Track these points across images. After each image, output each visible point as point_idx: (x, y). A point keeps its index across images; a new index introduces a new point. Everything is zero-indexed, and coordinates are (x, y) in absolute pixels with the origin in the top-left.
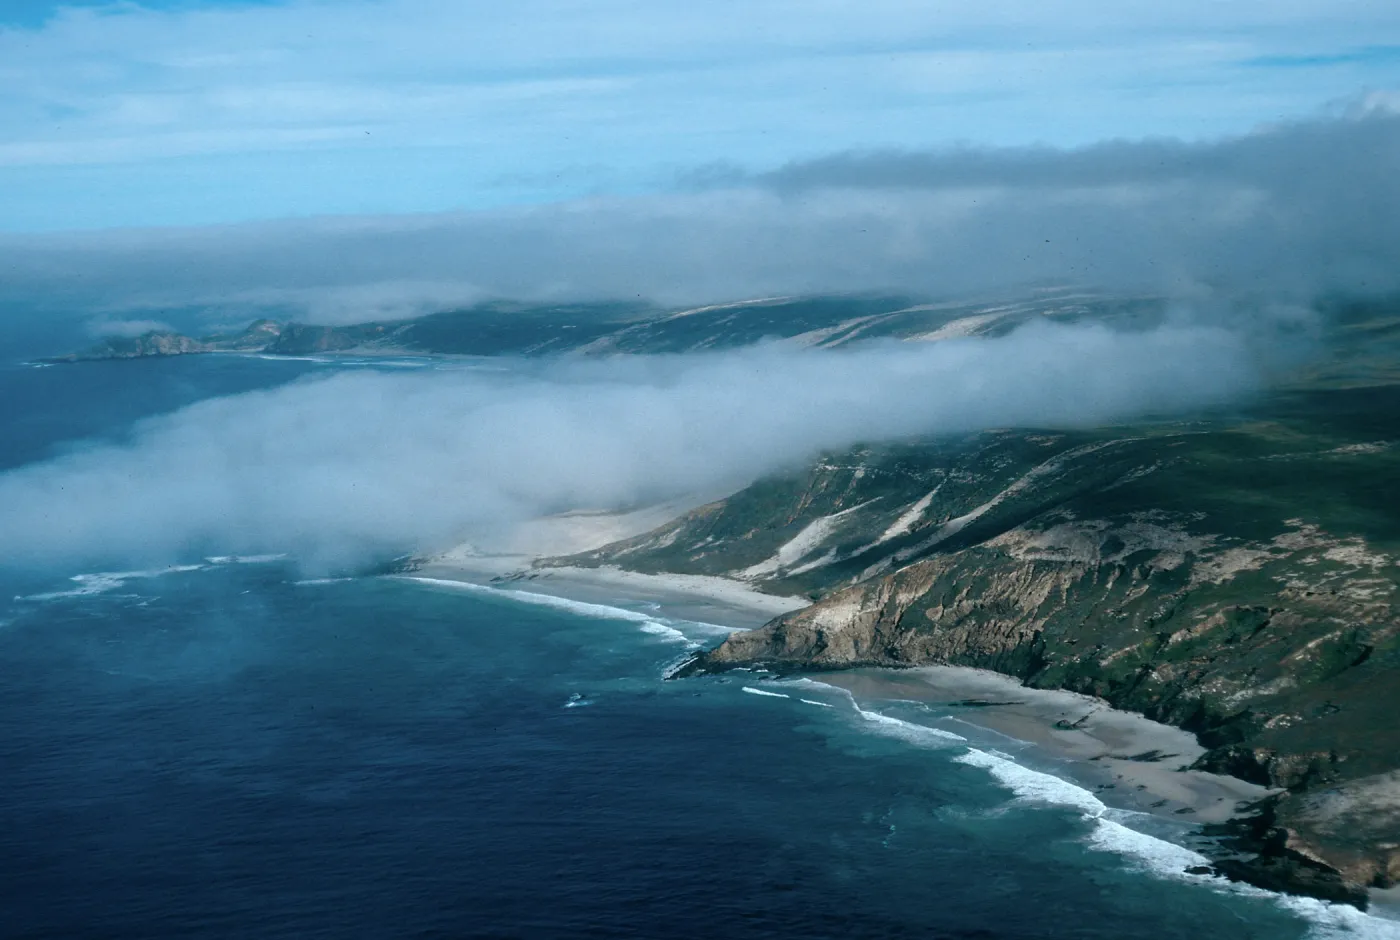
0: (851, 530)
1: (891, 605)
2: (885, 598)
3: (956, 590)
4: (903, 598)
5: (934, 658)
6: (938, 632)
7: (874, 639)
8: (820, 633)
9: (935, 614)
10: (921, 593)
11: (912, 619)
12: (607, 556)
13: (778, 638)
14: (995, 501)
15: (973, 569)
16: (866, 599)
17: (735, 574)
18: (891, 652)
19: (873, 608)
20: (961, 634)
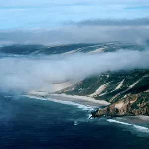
0: (109, 87)
1: (129, 104)
2: (128, 102)
3: (142, 101)
4: (131, 102)
5: (140, 114)
6: (140, 109)
7: (127, 110)
8: (117, 109)
9: (139, 105)
10: (135, 101)
11: (134, 106)
12: (62, 92)
13: (108, 110)
14: (137, 82)
15: (144, 96)
16: (124, 102)
17: (88, 95)
18: (131, 113)
19: (126, 104)
20: (145, 109)
